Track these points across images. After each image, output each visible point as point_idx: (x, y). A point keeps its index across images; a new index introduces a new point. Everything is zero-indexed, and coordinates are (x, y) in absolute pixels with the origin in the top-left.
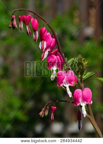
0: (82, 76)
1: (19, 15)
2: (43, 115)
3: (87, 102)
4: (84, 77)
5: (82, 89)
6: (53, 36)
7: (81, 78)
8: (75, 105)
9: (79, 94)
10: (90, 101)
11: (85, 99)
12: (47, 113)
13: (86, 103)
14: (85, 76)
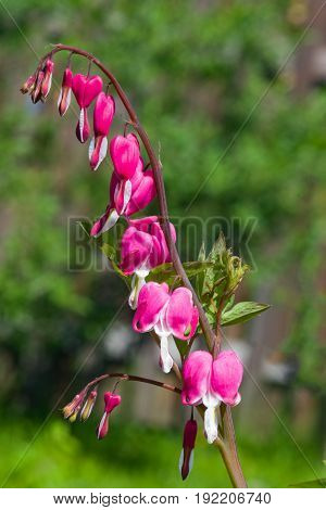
0: (219, 312)
1: (68, 67)
2: (75, 416)
3: (223, 396)
4: (225, 315)
5: (212, 353)
6: (150, 168)
7: (217, 316)
8: (184, 401)
9: (200, 366)
10: (233, 393)
11: (217, 386)
12: (87, 411)
13: (221, 399)
14: (230, 312)
